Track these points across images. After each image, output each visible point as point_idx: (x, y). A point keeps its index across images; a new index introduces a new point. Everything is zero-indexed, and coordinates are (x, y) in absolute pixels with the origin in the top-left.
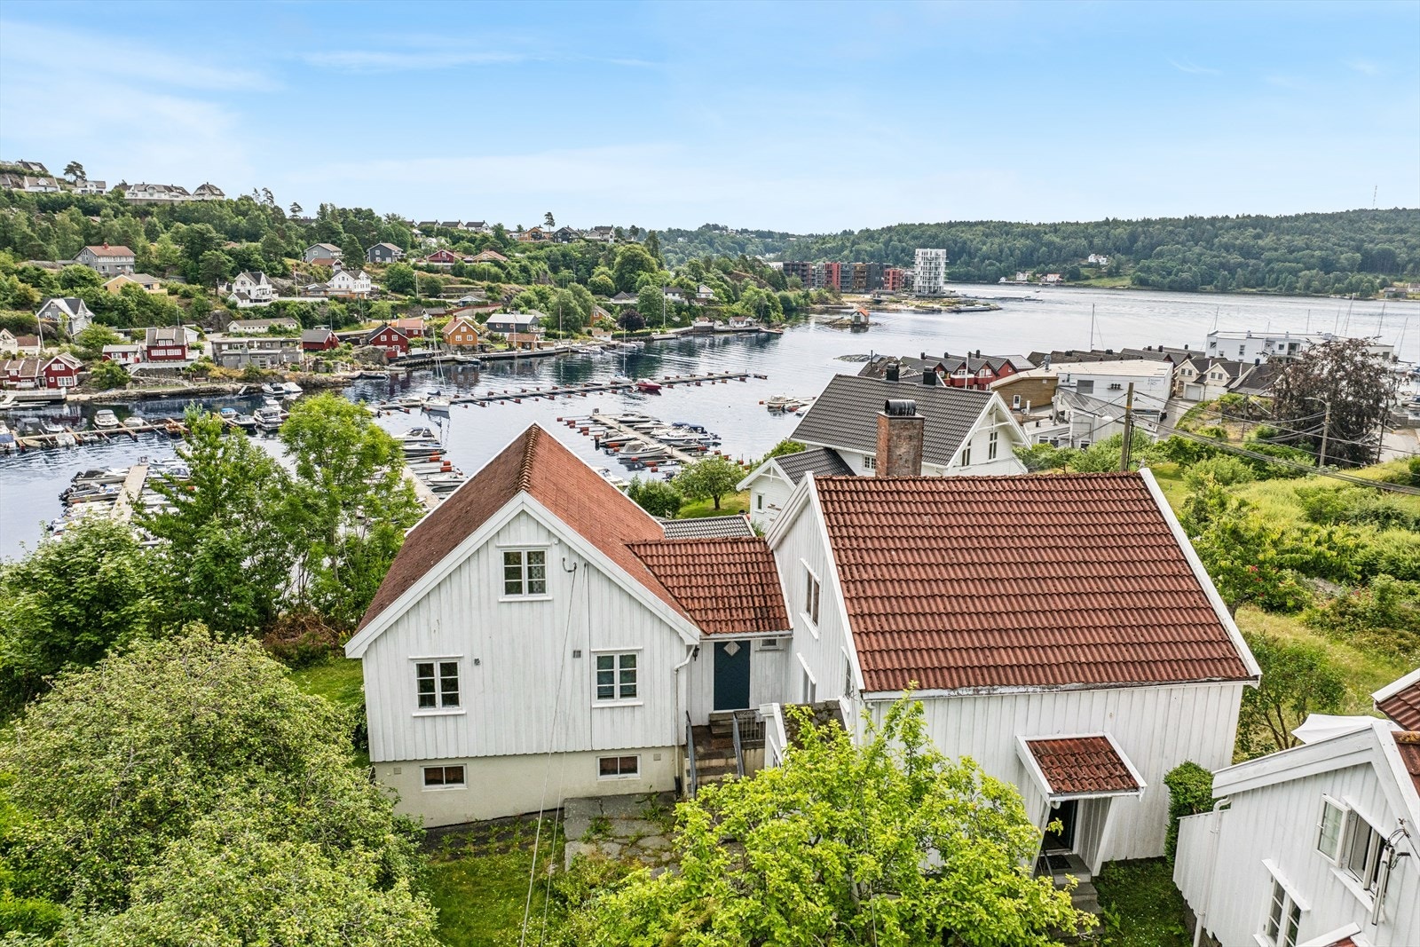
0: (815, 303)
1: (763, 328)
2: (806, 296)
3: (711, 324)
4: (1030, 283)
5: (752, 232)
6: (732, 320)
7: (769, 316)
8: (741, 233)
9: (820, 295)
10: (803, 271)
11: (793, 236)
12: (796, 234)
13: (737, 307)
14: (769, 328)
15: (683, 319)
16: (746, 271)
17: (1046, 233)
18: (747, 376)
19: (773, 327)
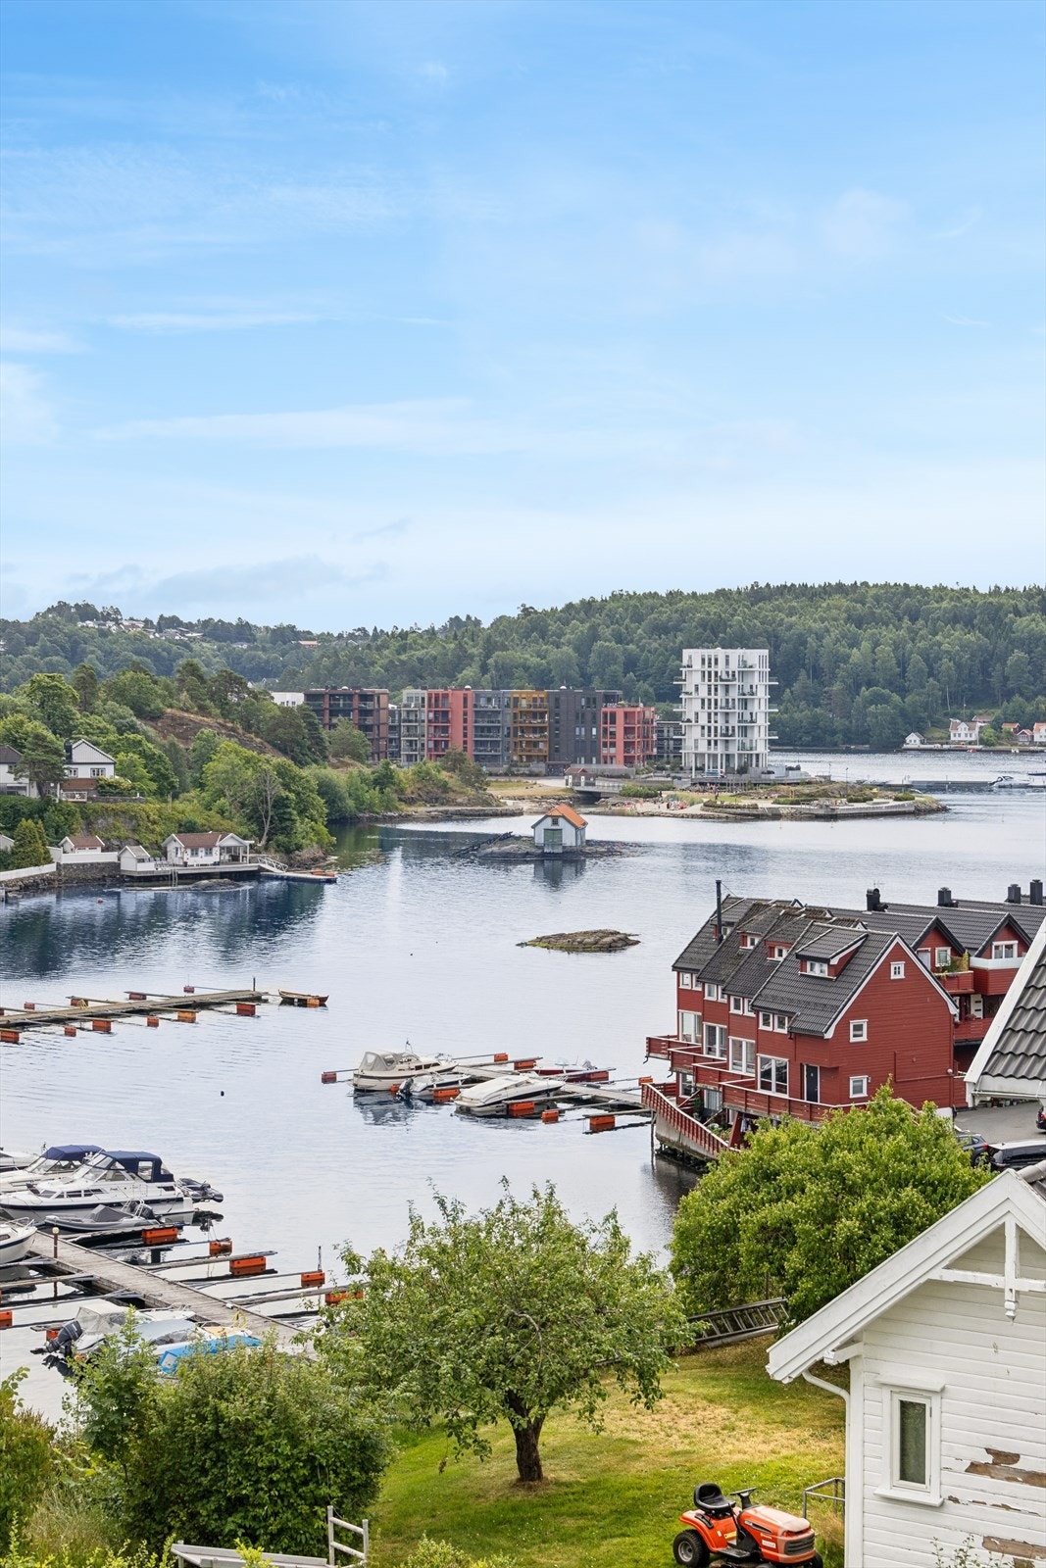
0: (411, 802)
1: (271, 864)
2: (384, 781)
3: (111, 857)
4: (989, 746)
5: (190, 626)
6: (175, 844)
7: (287, 831)
8: (160, 629)
9: (423, 777)
10: (364, 713)
11: (308, 635)
12: (316, 631)
13: (187, 806)
14: (291, 866)
15: (22, 842)
16: (203, 710)
17: (1018, 613)
18: (258, 999)
19: (304, 866)
